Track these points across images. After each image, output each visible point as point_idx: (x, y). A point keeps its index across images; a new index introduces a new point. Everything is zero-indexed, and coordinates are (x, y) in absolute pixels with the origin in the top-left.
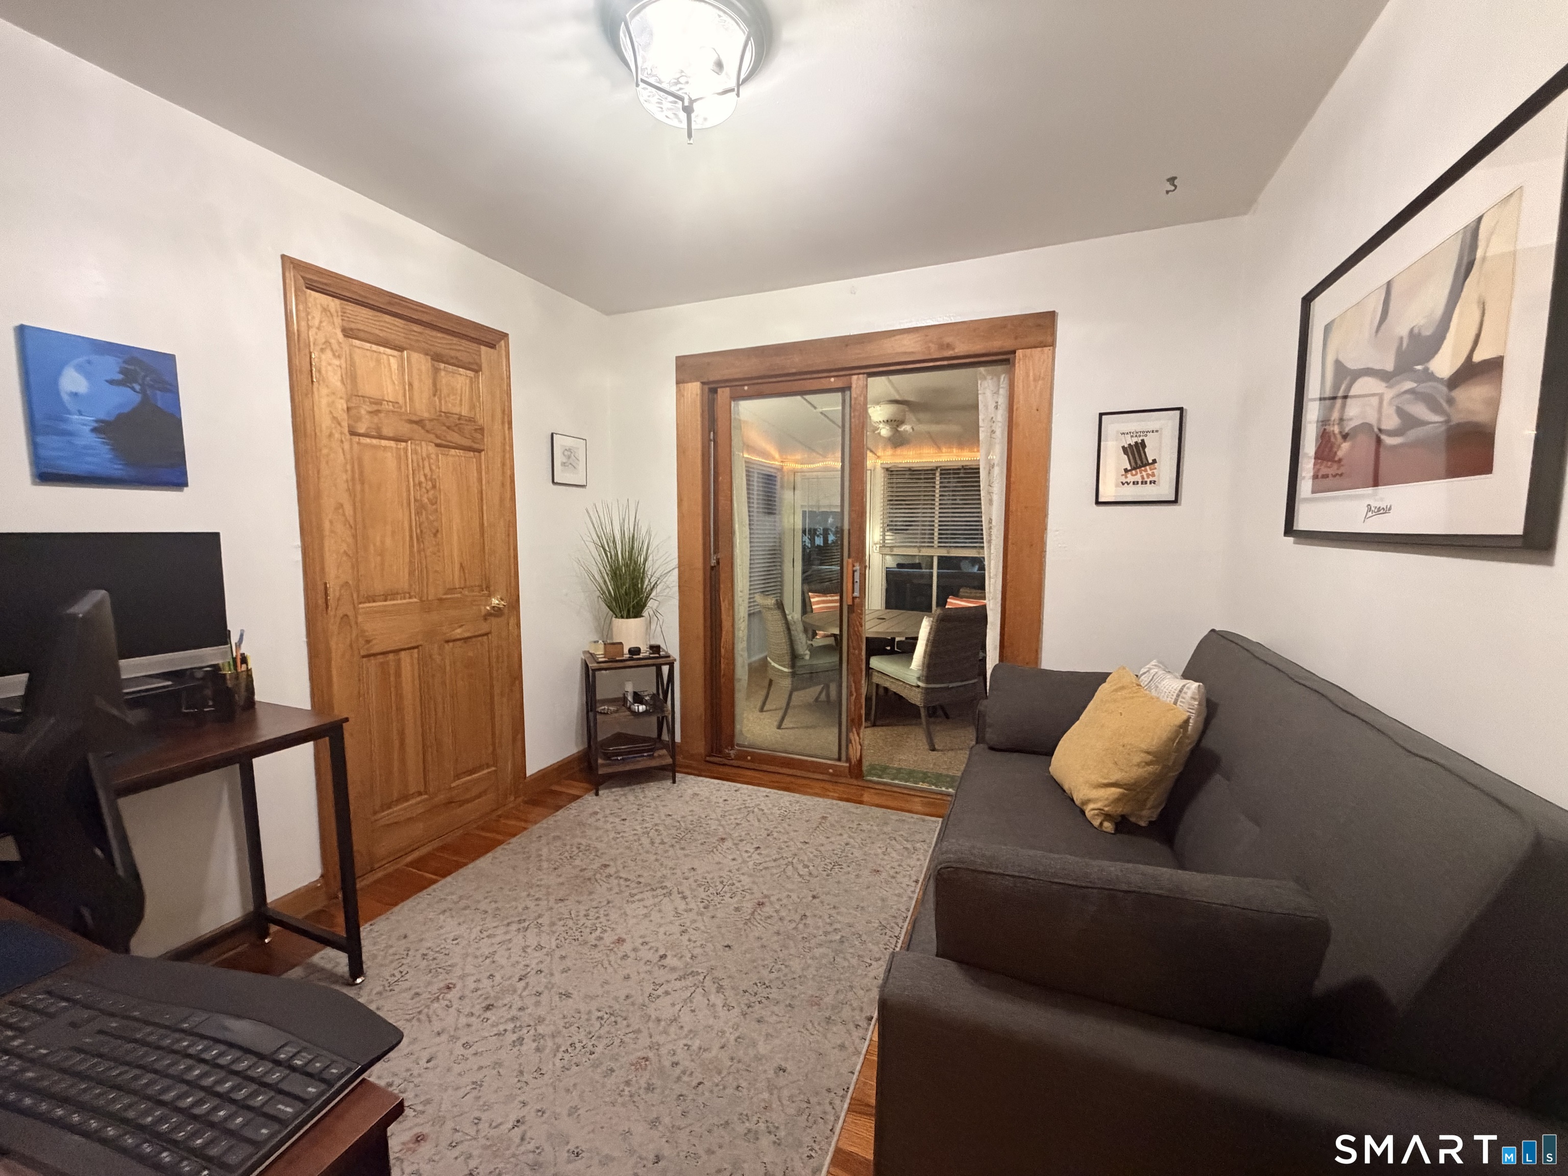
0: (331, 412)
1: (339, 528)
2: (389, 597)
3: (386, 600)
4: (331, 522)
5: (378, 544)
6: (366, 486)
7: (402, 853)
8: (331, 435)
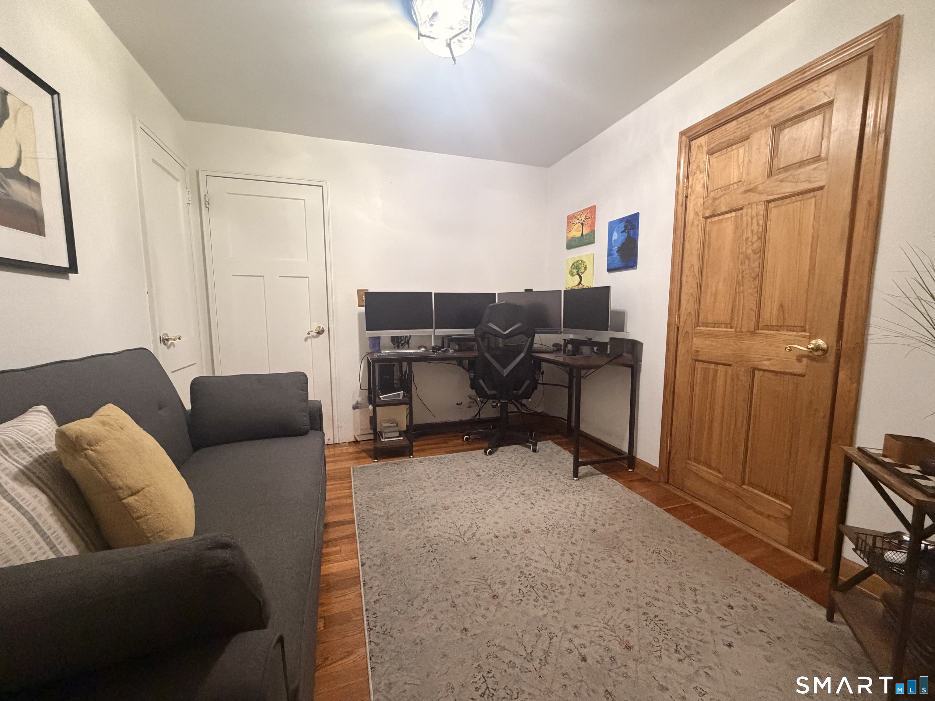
0: (695, 209)
1: (690, 279)
2: (716, 325)
3: (714, 327)
4: (687, 276)
5: (714, 288)
6: (711, 250)
7: (697, 497)
8: (693, 224)
